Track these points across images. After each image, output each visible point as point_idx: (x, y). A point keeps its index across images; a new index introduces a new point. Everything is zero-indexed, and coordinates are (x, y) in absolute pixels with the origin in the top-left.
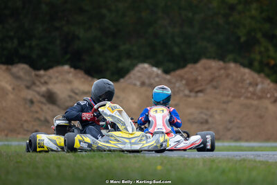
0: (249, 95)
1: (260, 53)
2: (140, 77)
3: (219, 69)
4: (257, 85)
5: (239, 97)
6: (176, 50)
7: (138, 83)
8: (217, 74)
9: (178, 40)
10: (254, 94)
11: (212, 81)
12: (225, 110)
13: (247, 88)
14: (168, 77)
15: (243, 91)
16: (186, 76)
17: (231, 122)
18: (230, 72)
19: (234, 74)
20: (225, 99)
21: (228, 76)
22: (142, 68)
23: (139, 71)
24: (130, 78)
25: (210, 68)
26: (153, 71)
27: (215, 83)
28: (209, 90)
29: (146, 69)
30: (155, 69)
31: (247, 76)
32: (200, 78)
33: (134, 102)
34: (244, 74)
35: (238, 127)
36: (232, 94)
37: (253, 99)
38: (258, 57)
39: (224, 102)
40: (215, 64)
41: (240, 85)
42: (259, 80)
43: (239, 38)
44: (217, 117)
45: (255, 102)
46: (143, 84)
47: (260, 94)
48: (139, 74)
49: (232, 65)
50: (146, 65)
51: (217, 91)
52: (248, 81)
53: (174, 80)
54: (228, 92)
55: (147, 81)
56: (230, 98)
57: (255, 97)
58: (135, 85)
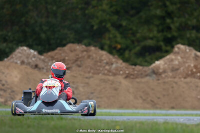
0: (106, 72)
1: (110, 39)
2: (20, 57)
3: (83, 52)
4: (112, 64)
5: (98, 74)
6: (43, 36)
7: (19, 62)
8: (80, 56)
9: (45, 28)
10: (109, 71)
11: (76, 61)
12: (88, 84)
13: (104, 67)
14: (42, 57)
15: (101, 69)
16: (56, 57)
17: (92, 93)
18: (91, 53)
19: (94, 55)
20: (87, 75)
21: (89, 57)
22: (22, 50)
23: (20, 53)
24: (12, 58)
25: (75, 50)
26: (31, 53)
27: (79, 63)
28: (74, 67)
29: (25, 51)
30: (32, 51)
31: (104, 56)
32: (67, 58)
33: (16, 77)
34: (103, 55)
35: (98, 98)
36: (92, 71)
37: (109, 75)
38: (108, 42)
39: (87, 78)
40: (79, 47)
41: (99, 64)
42: (114, 60)
43: (92, 26)
44: (81, 89)
45: (111, 78)
46: (23, 63)
47: (114, 71)
48: (20, 55)
49: (93, 48)
50: (25, 48)
51: (80, 69)
52: (105, 61)
53: (47, 60)
54: (89, 69)
55: (26, 61)
56: (91, 74)
57: (110, 74)
58: (16, 63)
